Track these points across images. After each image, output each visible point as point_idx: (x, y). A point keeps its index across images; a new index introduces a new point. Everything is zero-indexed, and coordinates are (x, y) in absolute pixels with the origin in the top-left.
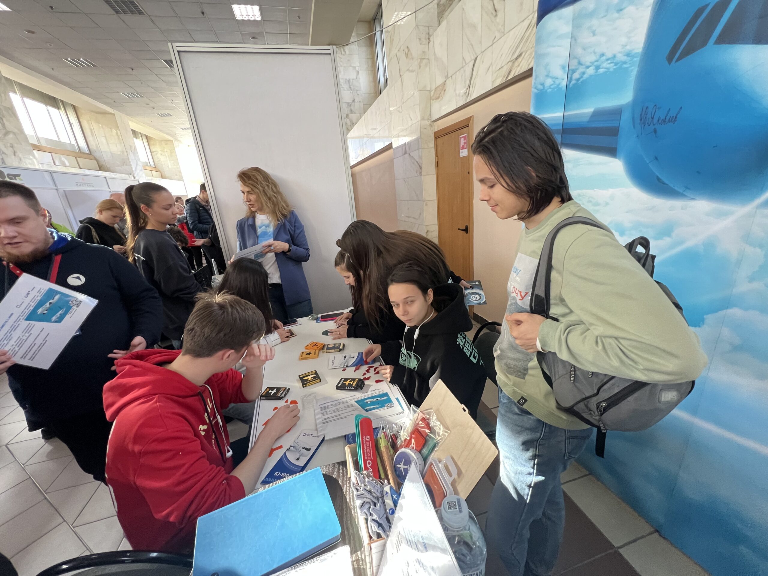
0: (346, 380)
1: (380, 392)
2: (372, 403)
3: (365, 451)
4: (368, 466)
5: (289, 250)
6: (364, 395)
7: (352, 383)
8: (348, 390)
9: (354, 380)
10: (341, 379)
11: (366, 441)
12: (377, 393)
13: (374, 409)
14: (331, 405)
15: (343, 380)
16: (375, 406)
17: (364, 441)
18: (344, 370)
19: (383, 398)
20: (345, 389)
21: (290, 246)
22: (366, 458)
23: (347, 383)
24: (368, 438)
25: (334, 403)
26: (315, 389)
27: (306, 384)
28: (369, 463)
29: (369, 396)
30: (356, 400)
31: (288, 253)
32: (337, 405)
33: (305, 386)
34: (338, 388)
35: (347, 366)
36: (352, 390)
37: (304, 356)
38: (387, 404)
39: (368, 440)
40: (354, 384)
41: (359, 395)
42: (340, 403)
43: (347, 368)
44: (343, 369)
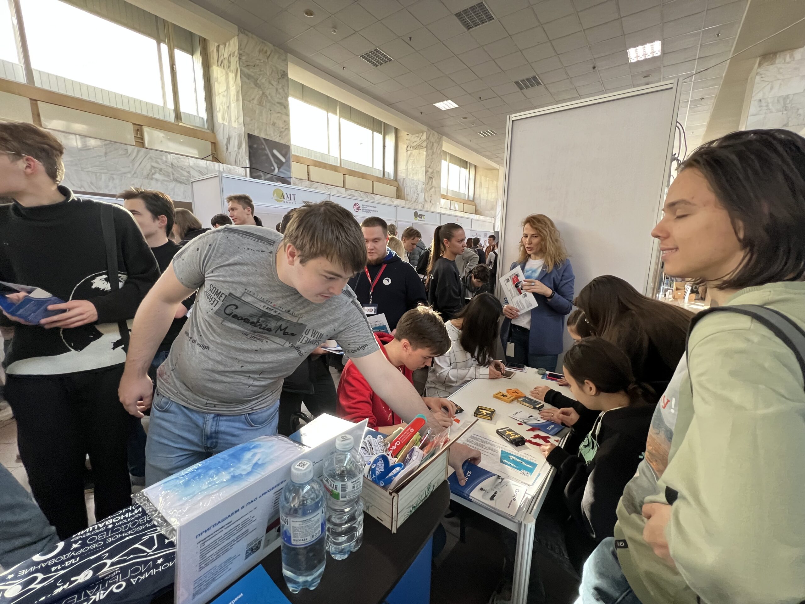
0: (510, 430)
1: (531, 459)
2: (514, 462)
3: (403, 435)
4: (396, 444)
5: (551, 297)
6: (515, 451)
7: (512, 435)
8: (504, 438)
9: (517, 434)
10: (508, 428)
11: (409, 431)
12: (529, 459)
13: (510, 465)
14: (480, 439)
15: (508, 429)
16: (512, 465)
17: (408, 430)
18: (520, 424)
19: (528, 465)
20: (503, 437)
21: (553, 293)
22: (399, 439)
23: (508, 433)
24: (412, 430)
25: (485, 440)
26: (483, 423)
27: (477, 414)
28: (398, 443)
29: (518, 455)
30: (503, 450)
31: (549, 300)
32: (486, 442)
33: (476, 415)
34: (498, 432)
35: (525, 423)
36: (508, 440)
37: (498, 396)
38: (525, 471)
39: (411, 431)
40: (513, 437)
41: (510, 449)
42: (489, 443)
43: (524, 424)
44: (519, 422)
